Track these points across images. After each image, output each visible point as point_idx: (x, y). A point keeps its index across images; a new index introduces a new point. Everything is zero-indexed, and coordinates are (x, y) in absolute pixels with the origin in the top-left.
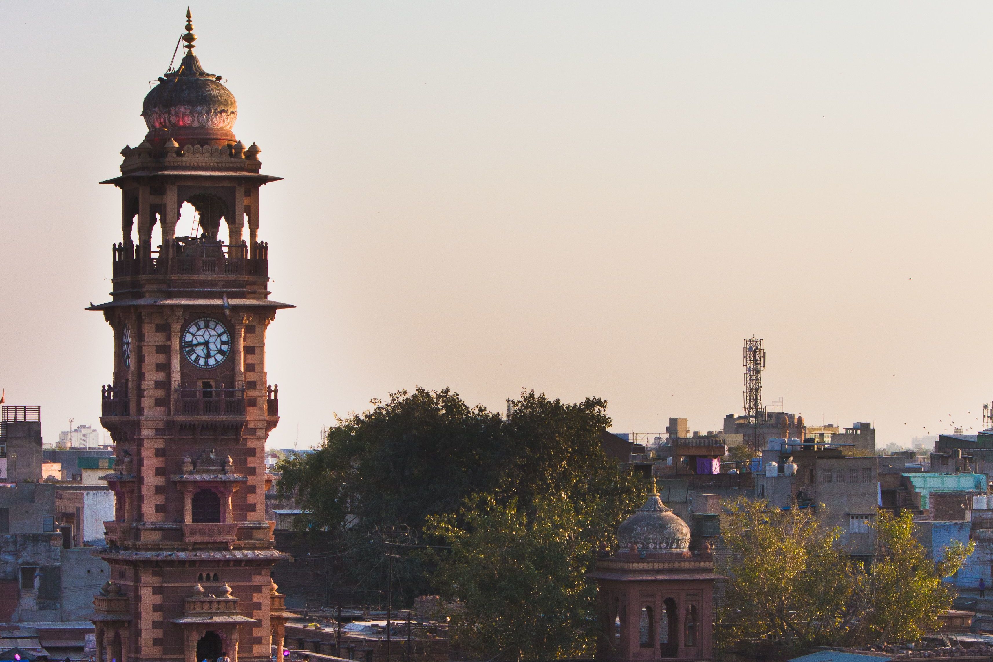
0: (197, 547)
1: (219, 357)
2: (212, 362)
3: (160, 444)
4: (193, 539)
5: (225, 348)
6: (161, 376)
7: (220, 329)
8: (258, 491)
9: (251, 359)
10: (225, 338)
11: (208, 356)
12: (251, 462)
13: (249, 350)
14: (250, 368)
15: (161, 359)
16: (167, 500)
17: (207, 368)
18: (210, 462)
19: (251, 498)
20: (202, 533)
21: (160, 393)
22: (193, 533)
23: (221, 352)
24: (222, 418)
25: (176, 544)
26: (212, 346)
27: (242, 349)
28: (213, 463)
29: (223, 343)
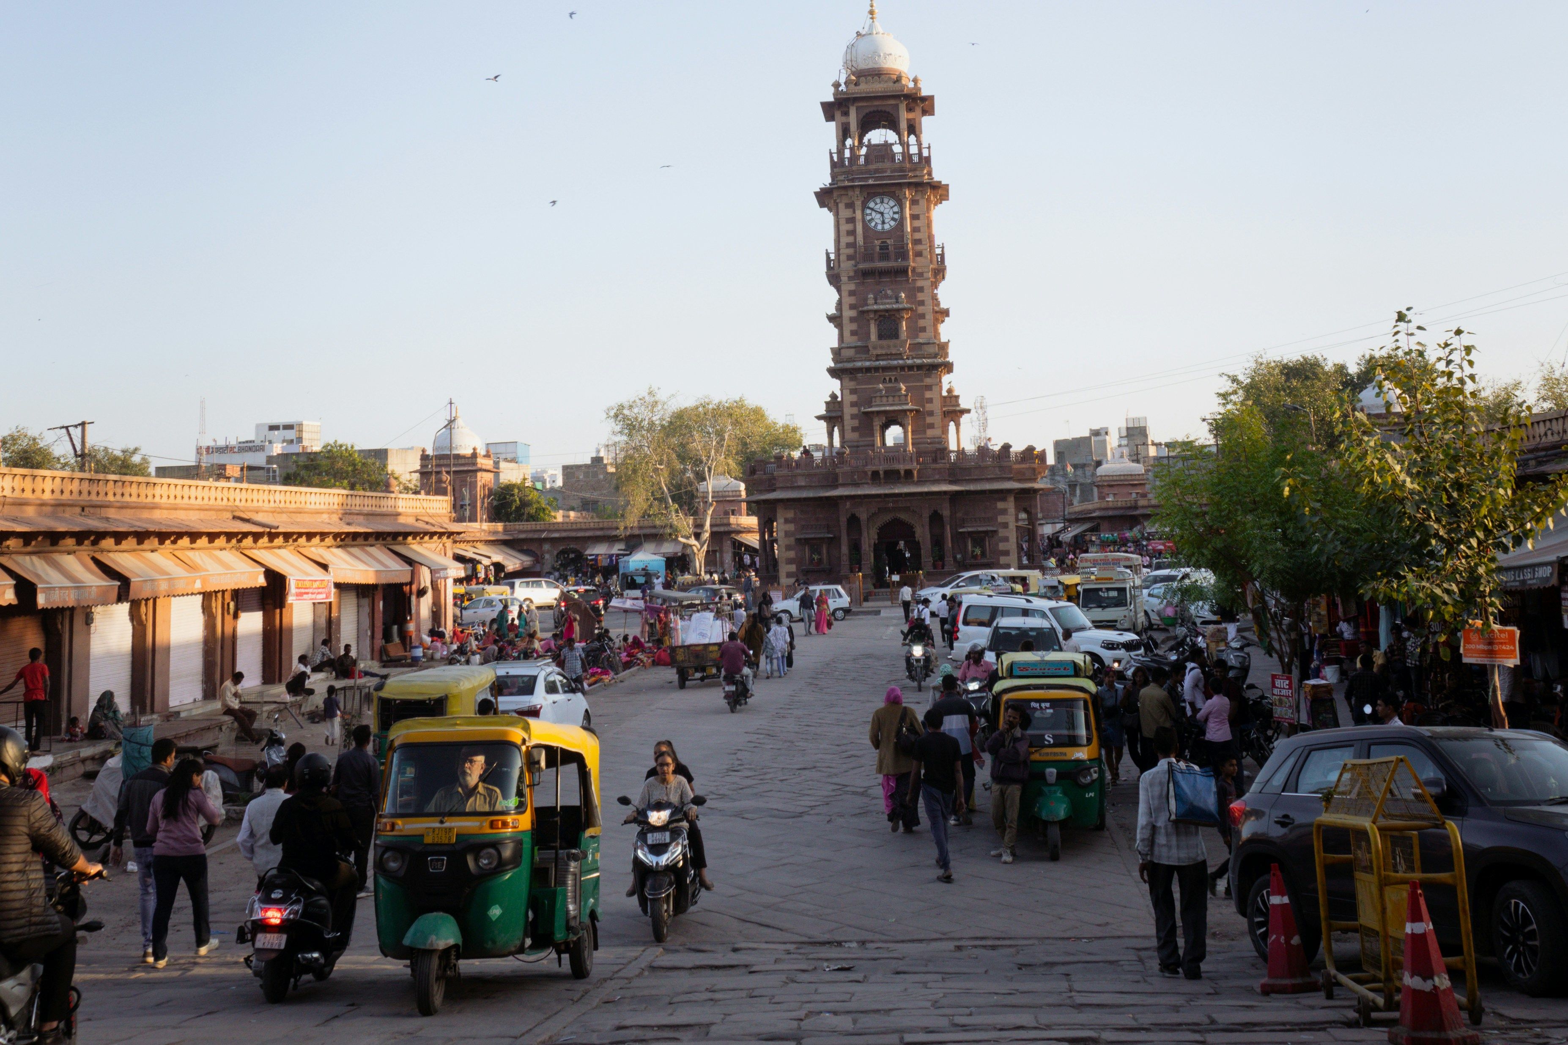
0: (878, 357)
1: (893, 223)
2: (887, 227)
3: (852, 287)
4: (875, 352)
5: (896, 216)
6: (851, 239)
7: (892, 203)
8: (927, 317)
9: (917, 223)
10: (896, 209)
11: (883, 223)
12: (920, 296)
13: (914, 217)
14: (915, 230)
15: (850, 227)
16: (859, 327)
17: (883, 232)
18: (886, 297)
19: (921, 323)
20: (882, 347)
21: (850, 251)
22: (875, 348)
23: (893, 219)
24: (891, 264)
25: (864, 356)
26: (886, 216)
27: (908, 216)
28: (891, 298)
29: (895, 213)
